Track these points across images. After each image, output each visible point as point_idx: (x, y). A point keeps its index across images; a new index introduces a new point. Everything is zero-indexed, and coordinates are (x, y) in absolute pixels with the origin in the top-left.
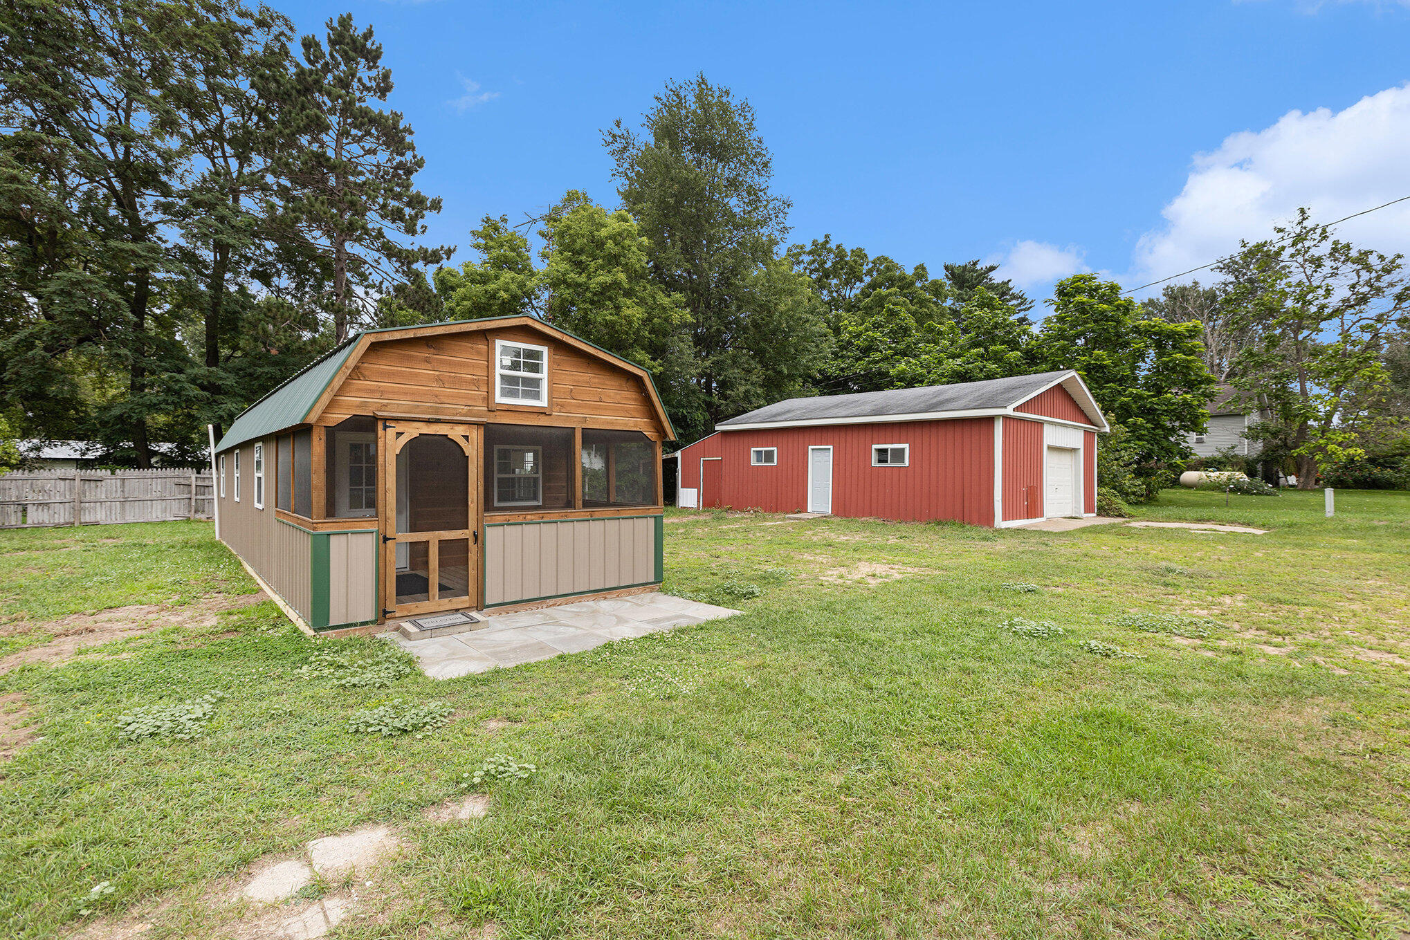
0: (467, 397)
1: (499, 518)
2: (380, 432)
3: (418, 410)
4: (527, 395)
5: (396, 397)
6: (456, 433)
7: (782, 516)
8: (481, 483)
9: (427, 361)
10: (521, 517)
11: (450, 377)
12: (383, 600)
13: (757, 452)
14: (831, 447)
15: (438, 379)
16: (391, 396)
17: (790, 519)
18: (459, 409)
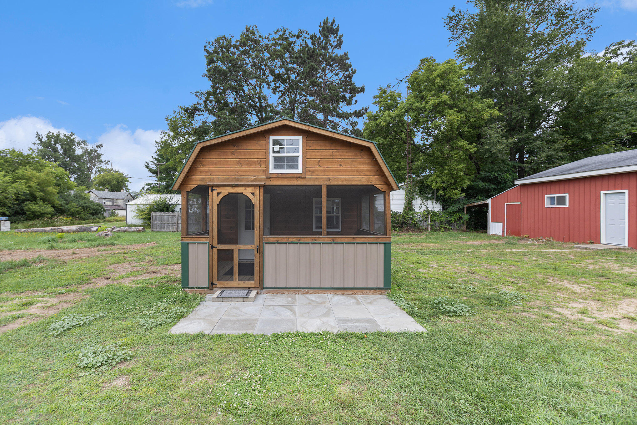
0: (254, 171)
1: (272, 239)
2: (210, 193)
3: (228, 181)
4: (290, 167)
5: (218, 174)
6: (247, 192)
7: (572, 245)
8: (262, 218)
9: (233, 153)
10: (286, 239)
11: (245, 161)
12: (211, 277)
13: (551, 197)
14: (627, 191)
15: (239, 163)
16: (215, 174)
17: (579, 248)
18: (249, 178)
